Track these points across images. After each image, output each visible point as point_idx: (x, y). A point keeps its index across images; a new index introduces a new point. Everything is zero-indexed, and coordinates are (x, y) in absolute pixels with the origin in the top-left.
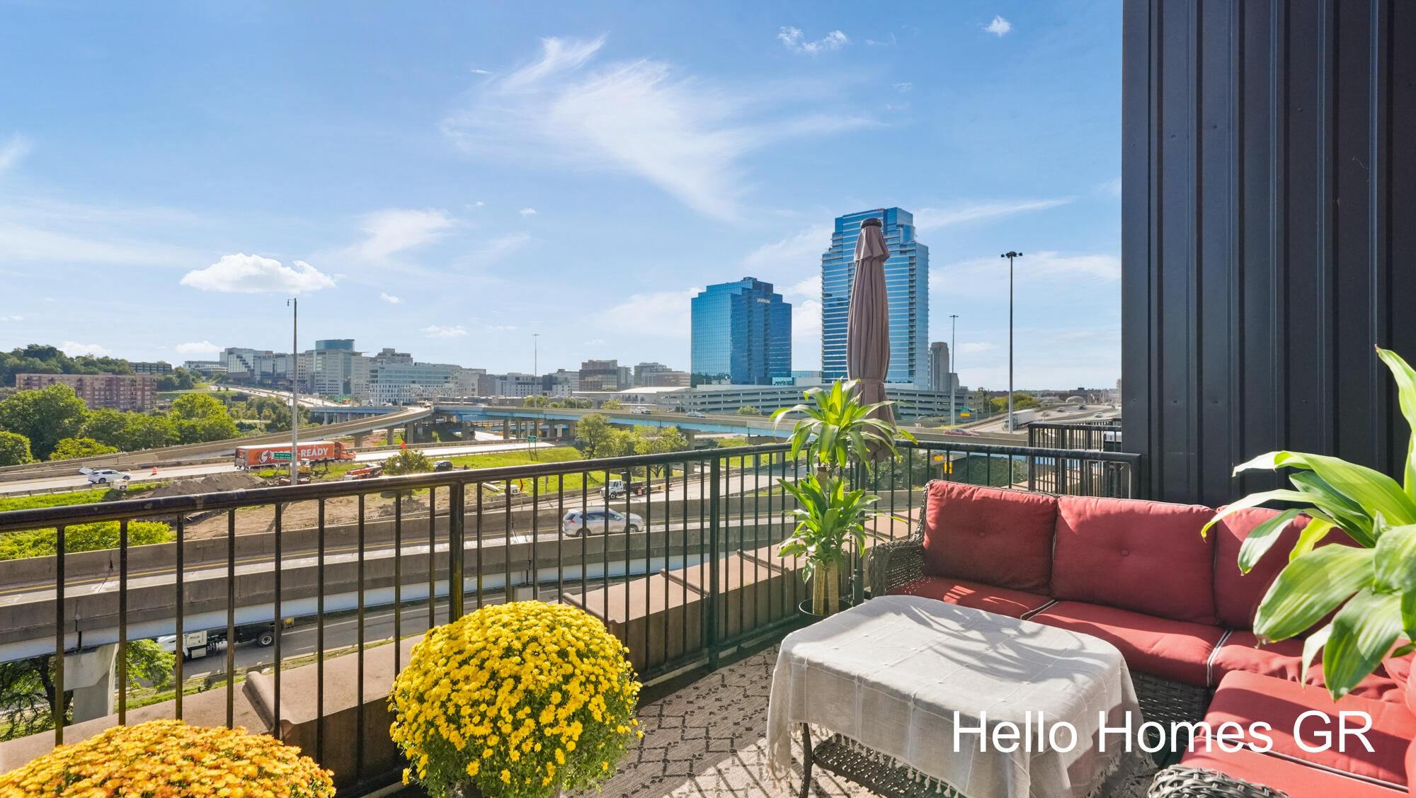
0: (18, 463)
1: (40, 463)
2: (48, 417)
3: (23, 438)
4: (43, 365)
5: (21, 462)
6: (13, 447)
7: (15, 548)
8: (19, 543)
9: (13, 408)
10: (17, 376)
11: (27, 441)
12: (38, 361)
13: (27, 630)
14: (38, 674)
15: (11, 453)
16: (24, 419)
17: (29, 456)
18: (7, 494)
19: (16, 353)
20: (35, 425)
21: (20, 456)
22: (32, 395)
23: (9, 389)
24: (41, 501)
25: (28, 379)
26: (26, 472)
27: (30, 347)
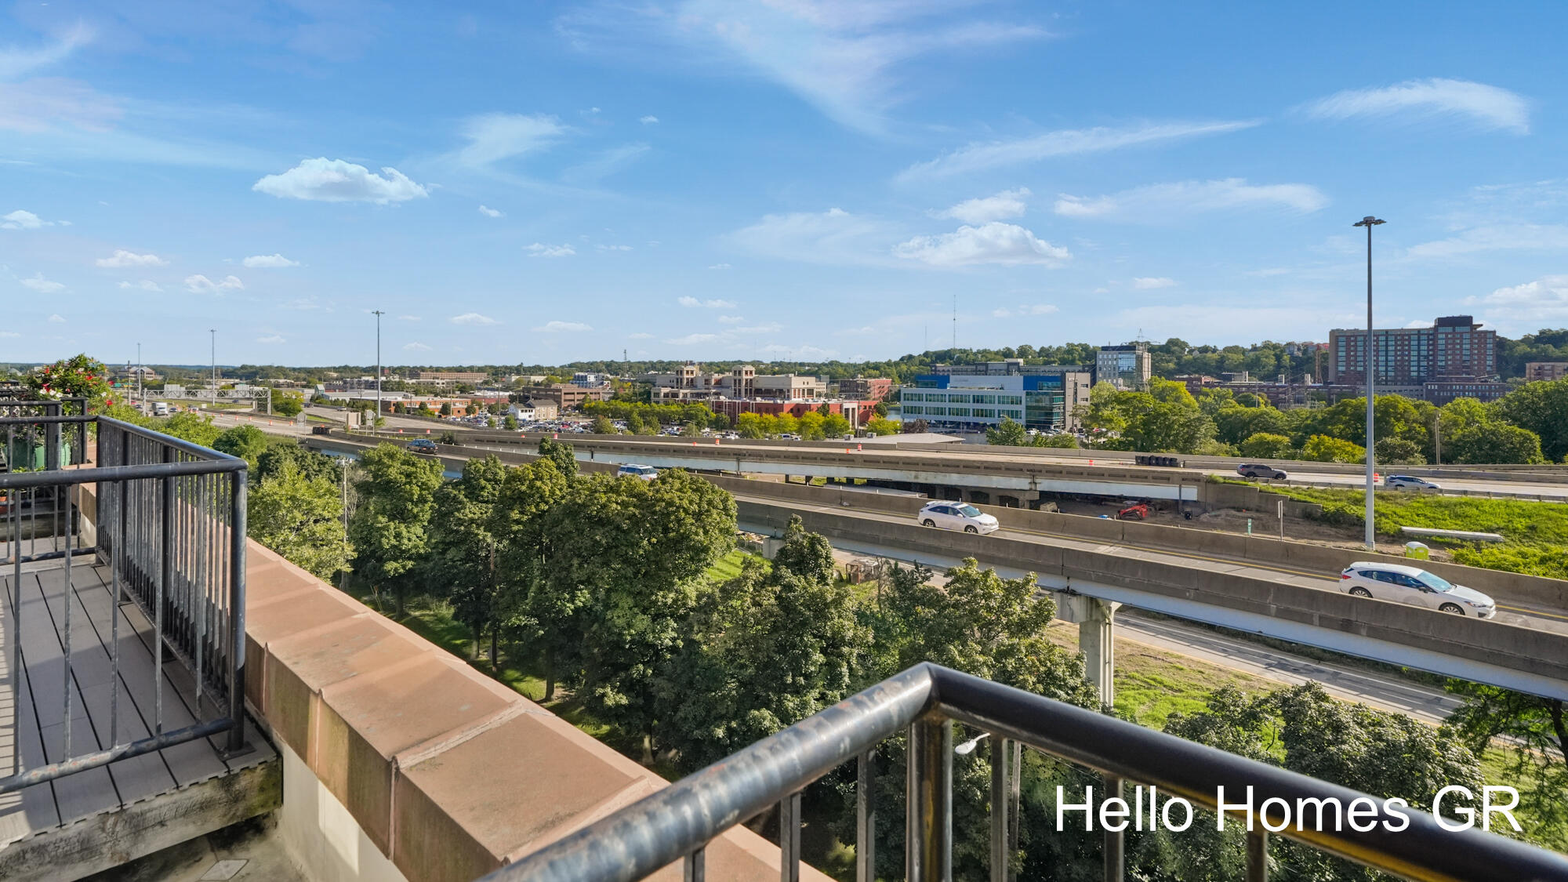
0: (1527, 463)
1: (1552, 465)
2: (1562, 413)
3: (1532, 435)
4: (1557, 353)
5: (1530, 461)
6: (1521, 444)
7: (1519, 560)
8: (1524, 555)
9: (1521, 400)
10: (1527, 365)
11: (1537, 439)
12: (1551, 348)
13: (1532, 662)
14: (1549, 715)
15: (1519, 450)
16: (1534, 412)
17: (1539, 456)
18: (1514, 495)
19: (1526, 340)
20: (1546, 421)
21: (1529, 455)
22: (1543, 387)
23: (1519, 379)
24: (1552, 510)
25: (1540, 368)
26: (1536, 473)
27: (1542, 333)
